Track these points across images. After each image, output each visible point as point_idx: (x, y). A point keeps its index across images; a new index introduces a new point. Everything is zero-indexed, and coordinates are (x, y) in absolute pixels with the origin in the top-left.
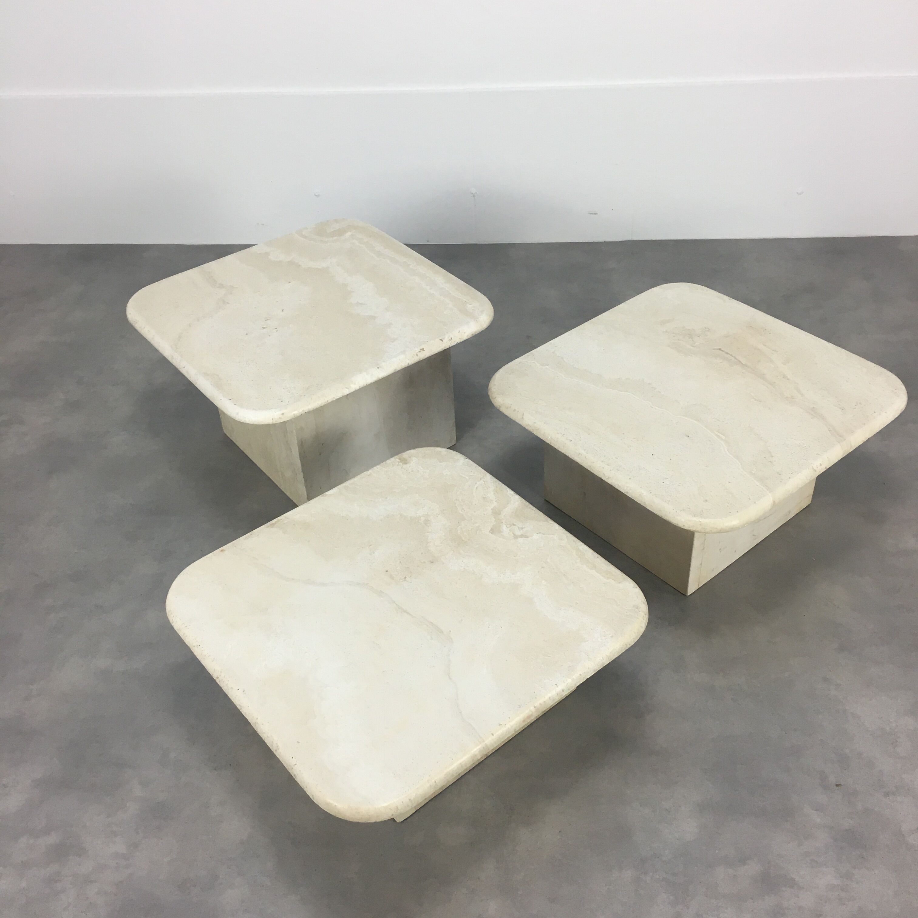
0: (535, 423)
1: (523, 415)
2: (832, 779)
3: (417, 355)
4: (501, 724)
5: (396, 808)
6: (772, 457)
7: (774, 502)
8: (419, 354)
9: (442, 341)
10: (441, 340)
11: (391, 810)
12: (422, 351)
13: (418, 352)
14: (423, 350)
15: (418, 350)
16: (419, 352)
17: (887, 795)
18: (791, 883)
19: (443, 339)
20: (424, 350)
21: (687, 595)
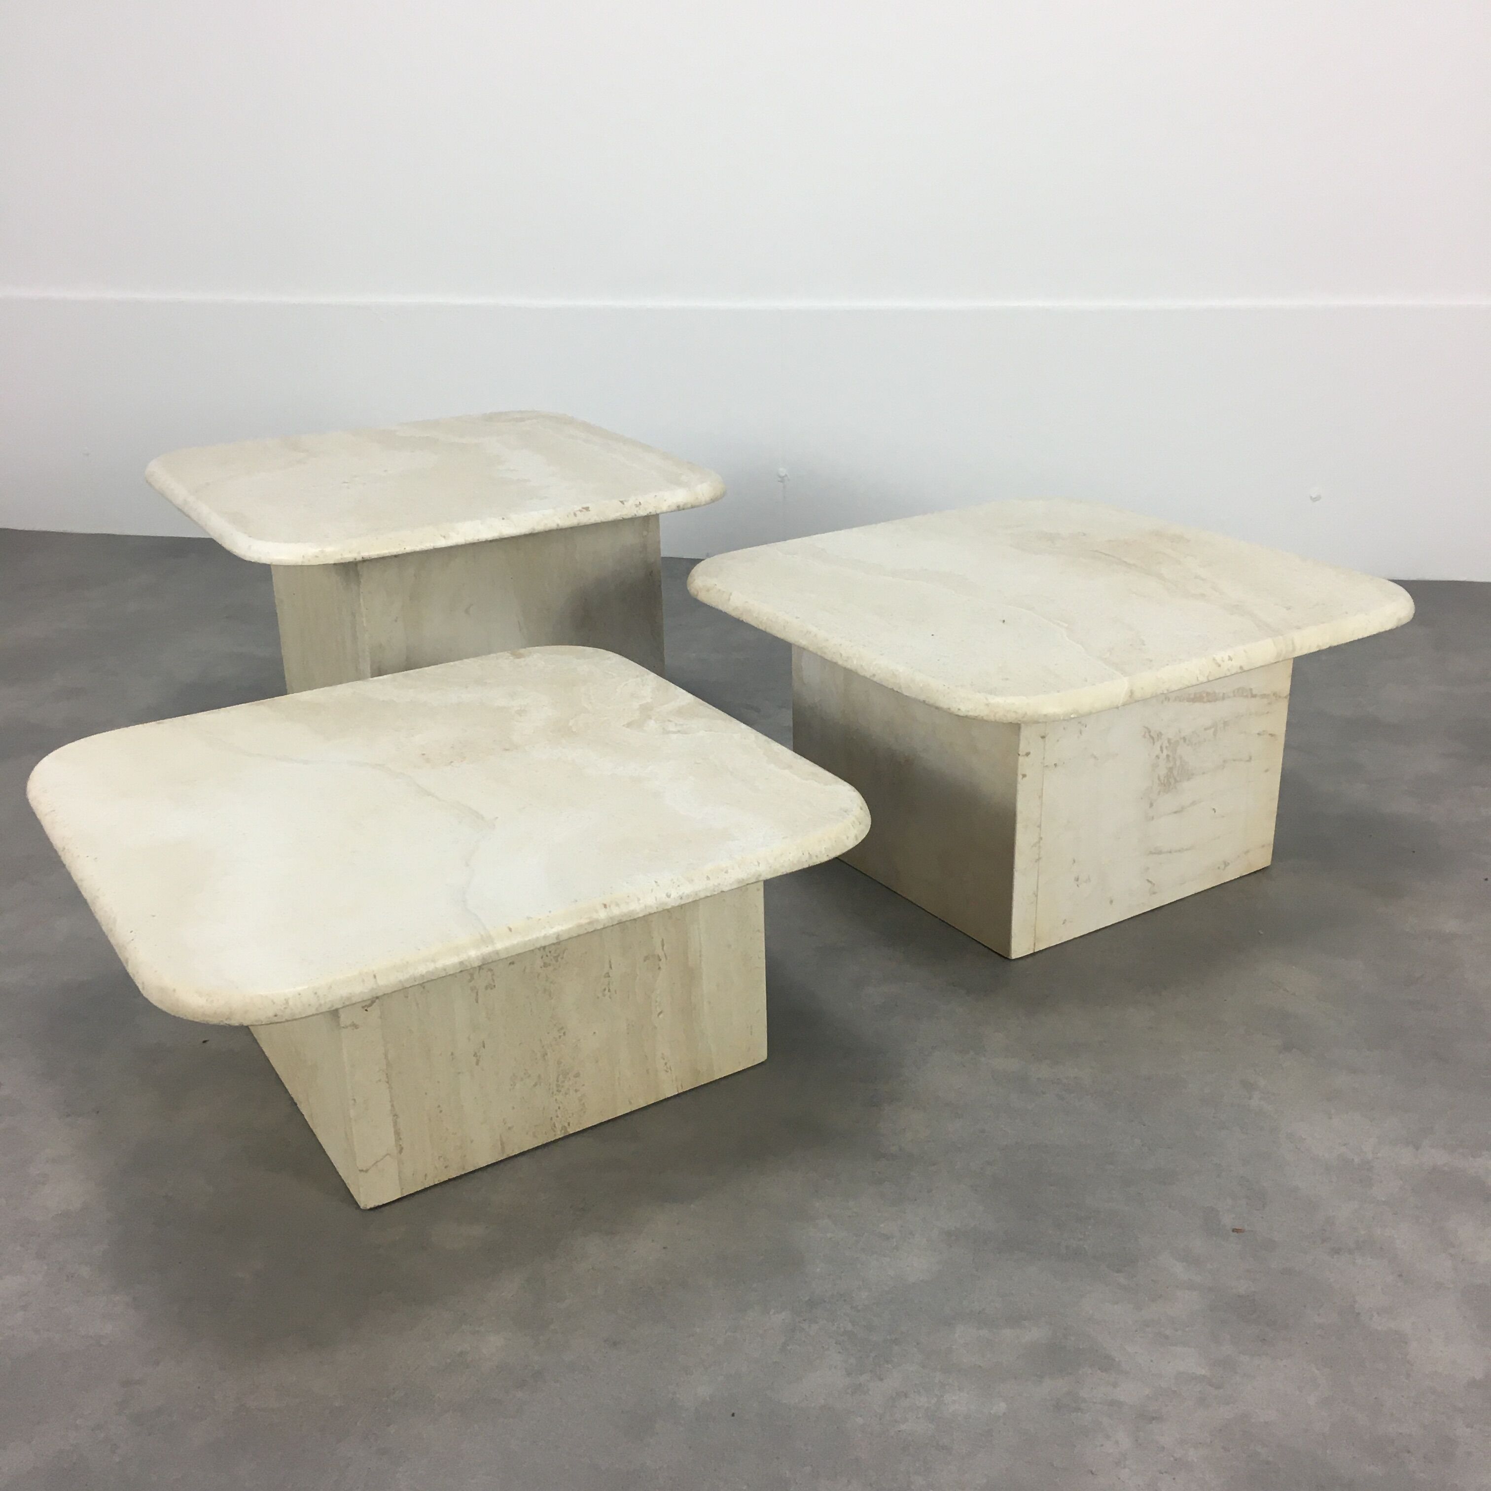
0: (746, 602)
1: (731, 594)
2: (1228, 1220)
3: (575, 515)
4: (532, 918)
5: (285, 1002)
6: (1144, 645)
7: (1132, 692)
8: (578, 513)
9: (623, 504)
10: (622, 502)
11: (274, 1003)
12: (584, 510)
13: (577, 511)
14: (587, 509)
15: (580, 508)
16: (581, 511)
17: (1336, 1251)
18: (1106, 1364)
19: (626, 501)
20: (589, 511)
21: (1009, 958)
